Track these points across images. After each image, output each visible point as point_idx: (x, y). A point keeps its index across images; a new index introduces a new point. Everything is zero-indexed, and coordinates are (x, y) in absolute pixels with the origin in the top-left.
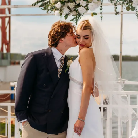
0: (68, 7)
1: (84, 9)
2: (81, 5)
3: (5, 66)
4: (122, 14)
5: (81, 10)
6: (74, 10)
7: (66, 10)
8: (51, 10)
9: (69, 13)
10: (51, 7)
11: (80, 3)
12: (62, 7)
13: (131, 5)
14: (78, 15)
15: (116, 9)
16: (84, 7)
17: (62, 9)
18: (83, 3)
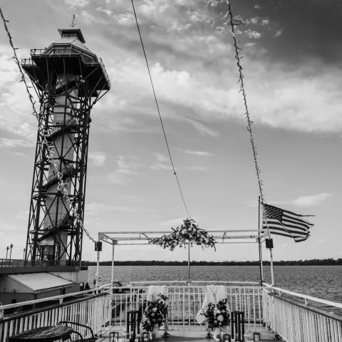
0: (169, 243)
3: (78, 271)
5: (174, 244)
6: (172, 244)
7: (167, 244)
9: (169, 246)
11: (174, 241)
13: (199, 243)
14: (173, 247)
16: (176, 243)
17: (165, 244)
18: (176, 241)
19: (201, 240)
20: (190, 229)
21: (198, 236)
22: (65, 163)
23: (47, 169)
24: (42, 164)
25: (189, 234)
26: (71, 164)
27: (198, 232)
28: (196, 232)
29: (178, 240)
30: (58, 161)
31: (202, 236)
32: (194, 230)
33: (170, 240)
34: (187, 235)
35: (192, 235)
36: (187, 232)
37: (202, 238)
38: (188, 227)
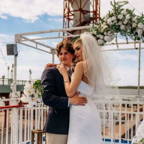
4: (140, 49)
11: (99, 37)
13: (137, 37)
15: (127, 40)
18: (101, 37)
20: (120, 16)
21: (134, 25)
22: (84, 13)
23: (72, 19)
24: (68, 16)
25: (120, 23)
26: (88, 14)
27: (134, 19)
28: (130, 20)
29: (103, 34)
30: (79, 12)
31: (140, 25)
32: (128, 17)
34: (117, 26)
35: (124, 25)
36: (116, 21)
37: (140, 29)
38: (119, 13)
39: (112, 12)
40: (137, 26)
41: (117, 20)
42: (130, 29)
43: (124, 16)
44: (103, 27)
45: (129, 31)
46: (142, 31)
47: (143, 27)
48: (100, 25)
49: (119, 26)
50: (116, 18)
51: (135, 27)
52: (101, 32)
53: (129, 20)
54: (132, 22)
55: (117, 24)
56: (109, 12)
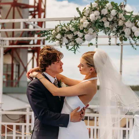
0: (67, 38)
1: (81, 40)
2: (78, 36)
5: (78, 40)
6: (73, 41)
7: (65, 41)
8: (53, 40)
9: (68, 43)
10: (52, 37)
11: (77, 35)
12: (62, 38)
14: (76, 45)
15: (110, 40)
16: (81, 38)
17: (61, 40)
18: (80, 34)
19: (127, 31)
20: (105, 12)
21: (121, 23)
25: (104, 19)
27: (121, 15)
28: (116, 16)
31: (128, 24)
32: (114, 12)
33: (70, 32)
34: (100, 22)
35: (109, 22)
36: (100, 17)
37: (128, 28)
38: (103, 7)
39: (95, 5)
40: (124, 25)
41: (100, 15)
42: (116, 27)
43: (109, 11)
44: (82, 23)
45: (115, 29)
46: (130, 30)
47: (131, 26)
48: (79, 20)
49: (103, 22)
50: (99, 13)
51: (122, 25)
52: (80, 29)
53: (114, 16)
54: (119, 18)
55: (100, 21)
56: (91, 5)
